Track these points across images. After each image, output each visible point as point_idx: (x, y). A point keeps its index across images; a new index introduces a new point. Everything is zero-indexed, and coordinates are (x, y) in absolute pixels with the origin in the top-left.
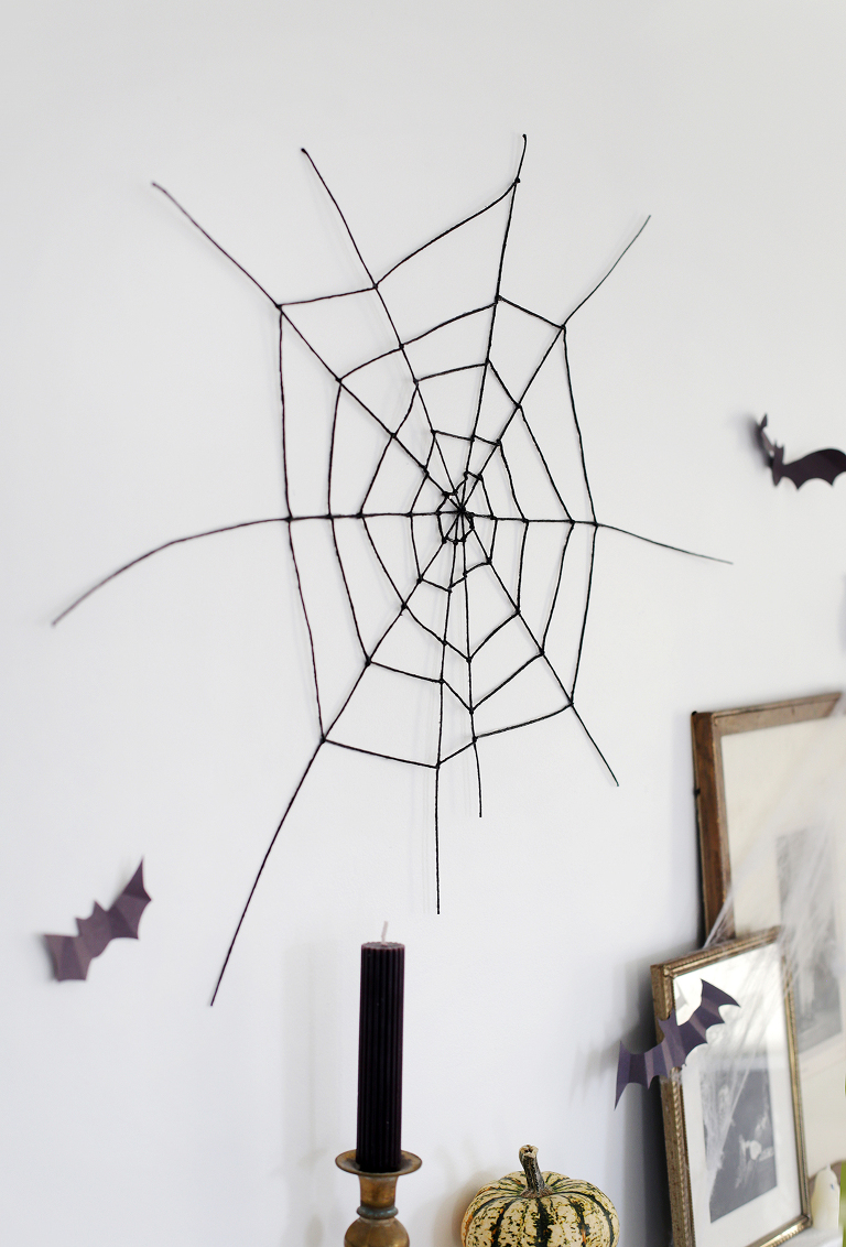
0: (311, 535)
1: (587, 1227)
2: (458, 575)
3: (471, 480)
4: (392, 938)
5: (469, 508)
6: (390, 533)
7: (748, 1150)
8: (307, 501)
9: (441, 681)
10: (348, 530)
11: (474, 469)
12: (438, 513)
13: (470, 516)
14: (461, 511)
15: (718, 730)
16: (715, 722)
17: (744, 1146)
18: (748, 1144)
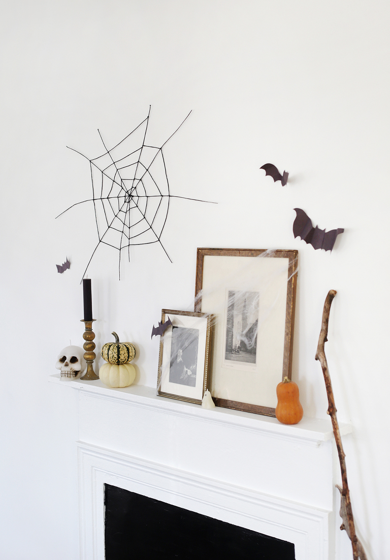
0: (98, 202)
2: (128, 209)
3: (133, 189)
4: (89, 278)
5: (132, 194)
6: (114, 201)
7: (187, 371)
8: (97, 196)
9: (123, 232)
10: (105, 201)
11: (134, 186)
12: (125, 196)
13: (133, 196)
14: (130, 196)
15: (201, 254)
16: (200, 250)
17: (185, 369)
18: (187, 369)
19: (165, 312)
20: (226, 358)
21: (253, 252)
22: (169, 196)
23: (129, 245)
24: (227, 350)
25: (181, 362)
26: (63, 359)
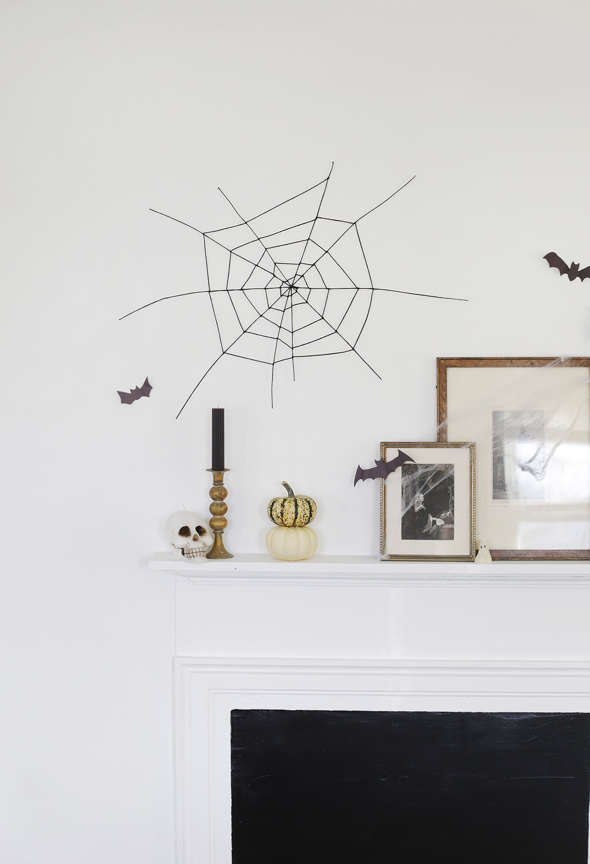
1: (284, 506)
3: (298, 278)
5: (295, 285)
7: (434, 522)
8: (218, 286)
9: (277, 338)
10: (236, 294)
11: (300, 273)
12: (280, 288)
13: (297, 288)
14: (291, 287)
15: (443, 365)
16: (442, 361)
17: (431, 519)
18: (434, 519)
19: (386, 445)
20: (494, 498)
21: (534, 361)
22: (373, 289)
23: (293, 357)
24: (495, 487)
25: (421, 510)
26: (185, 531)
